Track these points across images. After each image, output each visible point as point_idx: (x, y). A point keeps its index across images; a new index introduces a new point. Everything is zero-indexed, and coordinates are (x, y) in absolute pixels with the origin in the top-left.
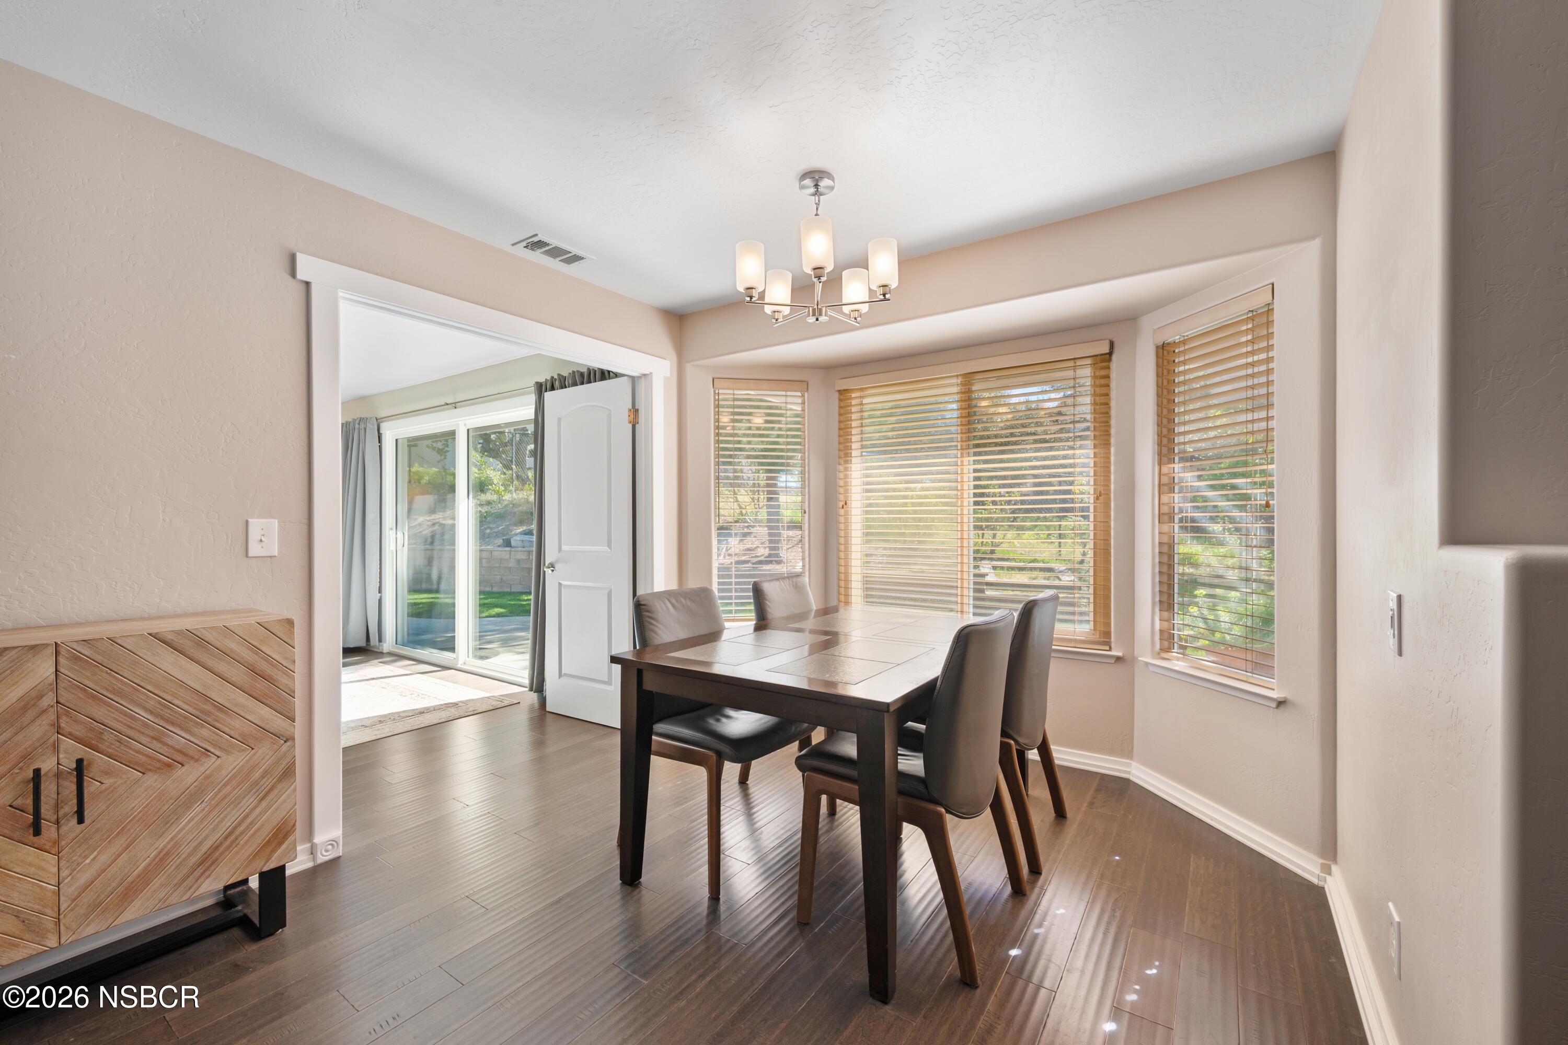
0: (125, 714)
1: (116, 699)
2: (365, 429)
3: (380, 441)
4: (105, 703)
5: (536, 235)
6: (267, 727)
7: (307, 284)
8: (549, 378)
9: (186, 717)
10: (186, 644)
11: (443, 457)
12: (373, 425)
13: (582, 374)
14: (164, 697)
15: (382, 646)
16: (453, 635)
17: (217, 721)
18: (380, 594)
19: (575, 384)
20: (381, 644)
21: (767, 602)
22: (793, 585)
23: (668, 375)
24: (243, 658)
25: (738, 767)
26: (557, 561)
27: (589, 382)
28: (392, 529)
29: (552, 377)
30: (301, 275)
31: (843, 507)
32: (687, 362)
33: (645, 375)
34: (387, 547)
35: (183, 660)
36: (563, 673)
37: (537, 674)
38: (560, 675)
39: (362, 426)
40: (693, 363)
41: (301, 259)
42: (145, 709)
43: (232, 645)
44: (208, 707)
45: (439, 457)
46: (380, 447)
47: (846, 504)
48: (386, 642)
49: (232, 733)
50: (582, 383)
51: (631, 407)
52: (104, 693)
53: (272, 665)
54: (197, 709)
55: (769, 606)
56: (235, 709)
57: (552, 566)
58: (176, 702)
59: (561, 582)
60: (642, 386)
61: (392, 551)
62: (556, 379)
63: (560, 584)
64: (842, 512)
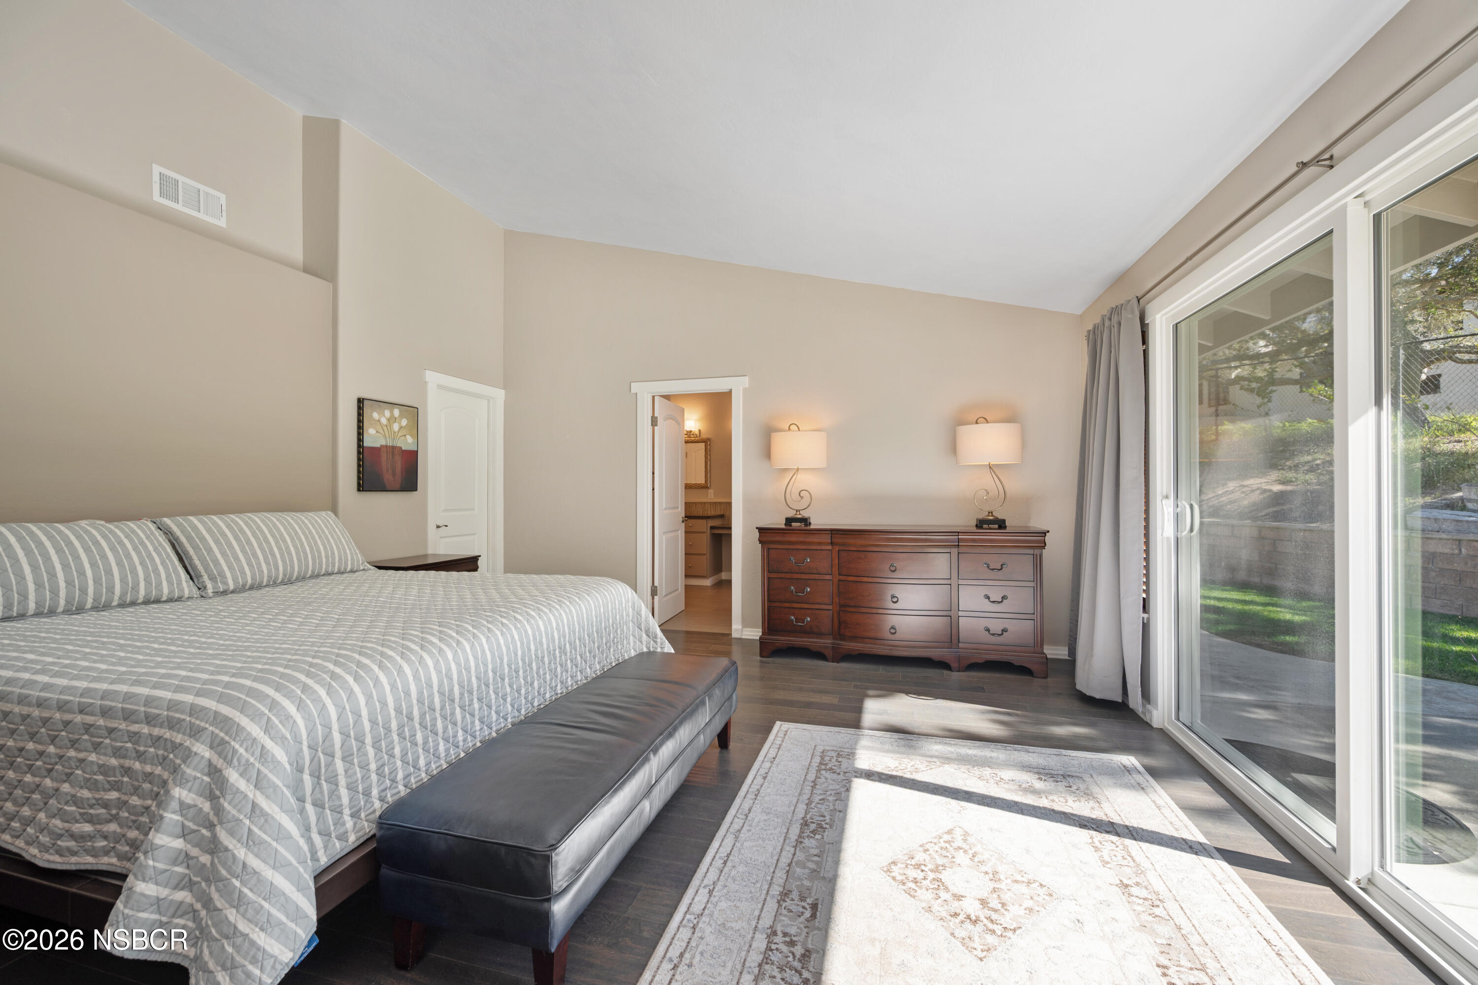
2: (1120, 324)
3: (1144, 341)
11: (1266, 400)
12: (1133, 313)
15: (1150, 712)
16: (1331, 741)
18: (1146, 616)
20: (1148, 706)
28: (1167, 497)
34: (1159, 532)
39: (1115, 319)
45: (1259, 400)
46: (1145, 353)
48: (1156, 708)
61: (1168, 539)
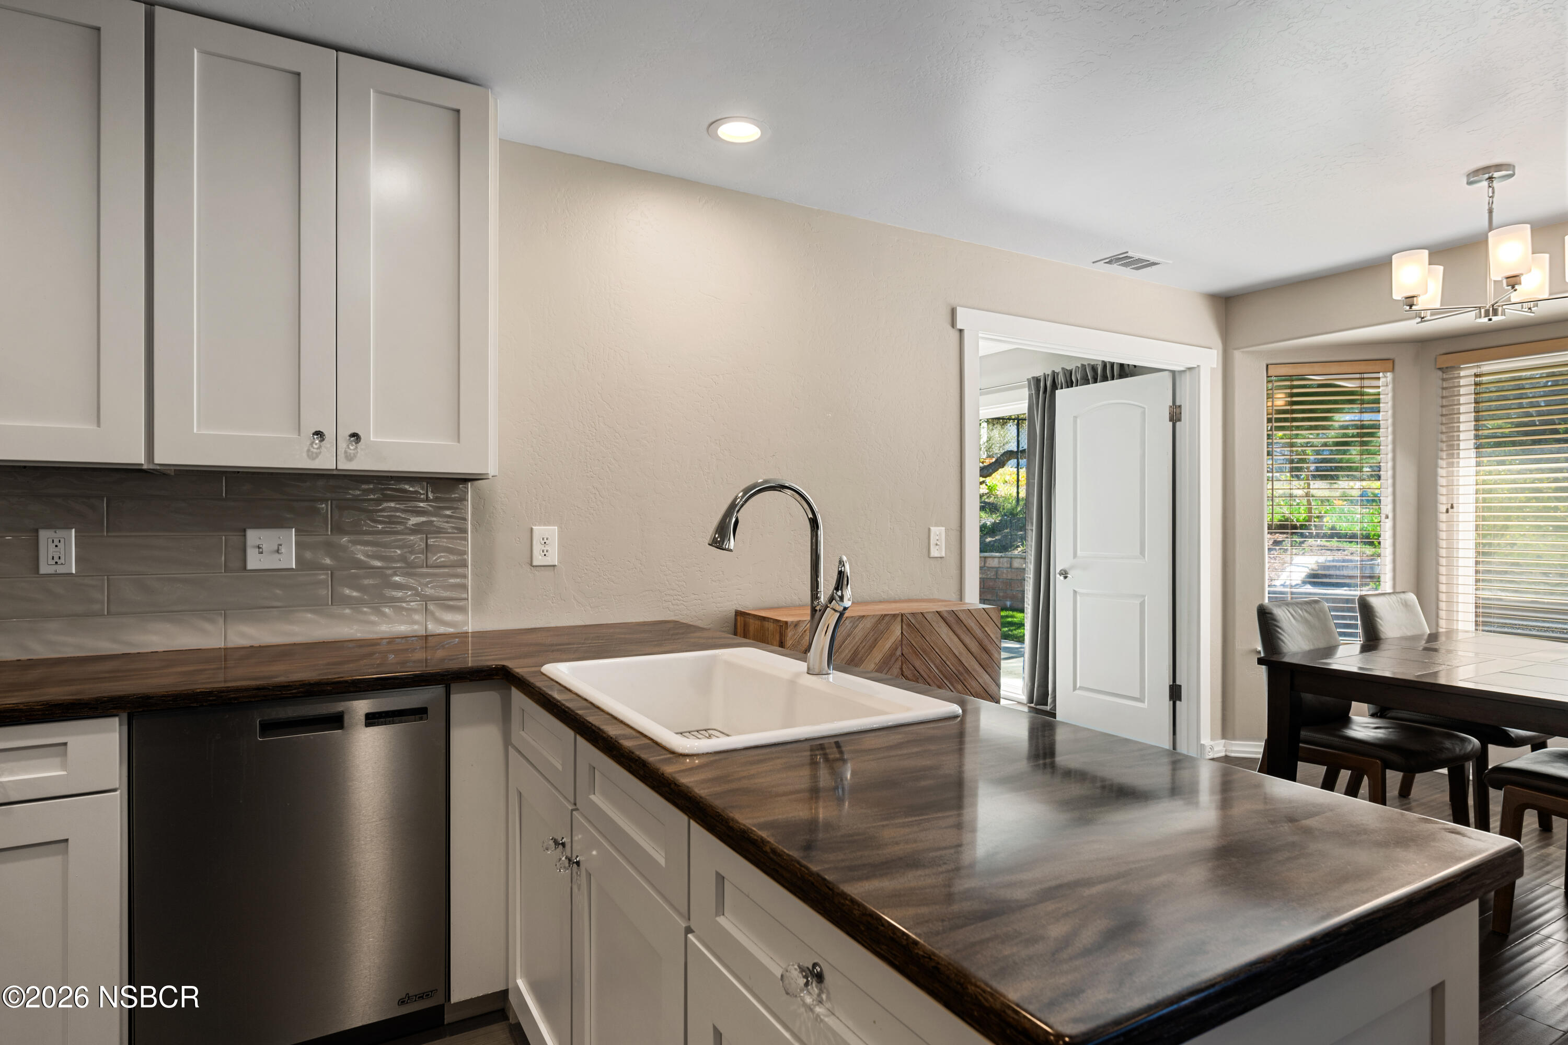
0: (928, 668)
1: (924, 656)
4: (921, 660)
5: (1127, 252)
6: (987, 690)
7: (961, 331)
8: (1049, 372)
9: (952, 675)
10: (951, 620)
13: (1094, 369)
14: (943, 658)
17: (965, 680)
19: (1086, 381)
21: (1379, 620)
22: (1402, 604)
23: (1215, 366)
24: (977, 635)
25: (1400, 775)
26: (1072, 567)
27: (1105, 379)
29: (1054, 372)
30: (959, 326)
31: (1447, 511)
32: (1236, 349)
33: (1190, 369)
35: (951, 633)
36: (1078, 685)
37: (1038, 686)
38: (1075, 688)
40: (1242, 350)
41: (960, 311)
42: (935, 664)
43: (972, 624)
44: (961, 669)
47: (1452, 507)
49: (972, 691)
50: (1095, 381)
51: (1171, 404)
52: (919, 651)
53: (990, 642)
54: (957, 670)
55: (1381, 625)
56: (973, 673)
57: (1065, 574)
58: (948, 663)
59: (1076, 589)
60: (1185, 384)
62: (1058, 374)
63: (1075, 592)
64: (1443, 517)
